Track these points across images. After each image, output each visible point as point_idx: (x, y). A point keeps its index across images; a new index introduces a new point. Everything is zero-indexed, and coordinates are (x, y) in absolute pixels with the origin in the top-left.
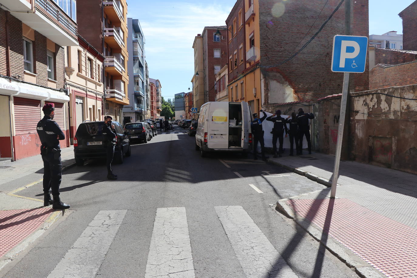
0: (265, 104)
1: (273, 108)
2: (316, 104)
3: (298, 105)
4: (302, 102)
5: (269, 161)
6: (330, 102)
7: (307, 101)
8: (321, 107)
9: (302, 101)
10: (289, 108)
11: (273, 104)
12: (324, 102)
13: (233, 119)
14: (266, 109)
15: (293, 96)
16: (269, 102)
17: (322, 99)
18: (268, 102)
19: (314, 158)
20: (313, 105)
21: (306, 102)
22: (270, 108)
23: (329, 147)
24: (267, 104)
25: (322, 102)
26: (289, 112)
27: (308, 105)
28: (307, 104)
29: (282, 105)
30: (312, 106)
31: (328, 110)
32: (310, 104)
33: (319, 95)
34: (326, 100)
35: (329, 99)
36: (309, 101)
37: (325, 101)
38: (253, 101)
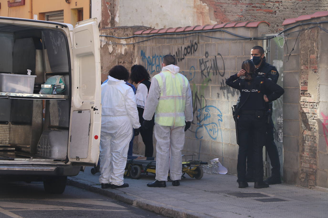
0: (104, 28)
1: (132, 41)
2: (276, 35)
3: (218, 35)
4: (233, 27)
5: (135, 204)
6: (322, 32)
7: (249, 25)
8: (293, 44)
9: (233, 25)
10: (187, 43)
11: (131, 27)
12: (304, 30)
13: (26, 73)
14: (107, 44)
15: (192, 5)
16: (117, 19)
17: (297, 22)
18: (113, 19)
19: (272, 196)
20: (269, 39)
21: (244, 27)
22: (123, 42)
23: (314, 167)
24: (109, 26)
25: (297, 29)
26: (186, 57)
27: (250, 39)
28: (249, 34)
29: (166, 33)
30: (265, 41)
31: (314, 56)
32: (259, 35)
33: (277, 4)
34: (311, 26)
35: (320, 23)
36: (255, 25)
37: (306, 27)
38: (60, 13)
